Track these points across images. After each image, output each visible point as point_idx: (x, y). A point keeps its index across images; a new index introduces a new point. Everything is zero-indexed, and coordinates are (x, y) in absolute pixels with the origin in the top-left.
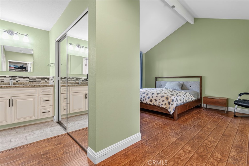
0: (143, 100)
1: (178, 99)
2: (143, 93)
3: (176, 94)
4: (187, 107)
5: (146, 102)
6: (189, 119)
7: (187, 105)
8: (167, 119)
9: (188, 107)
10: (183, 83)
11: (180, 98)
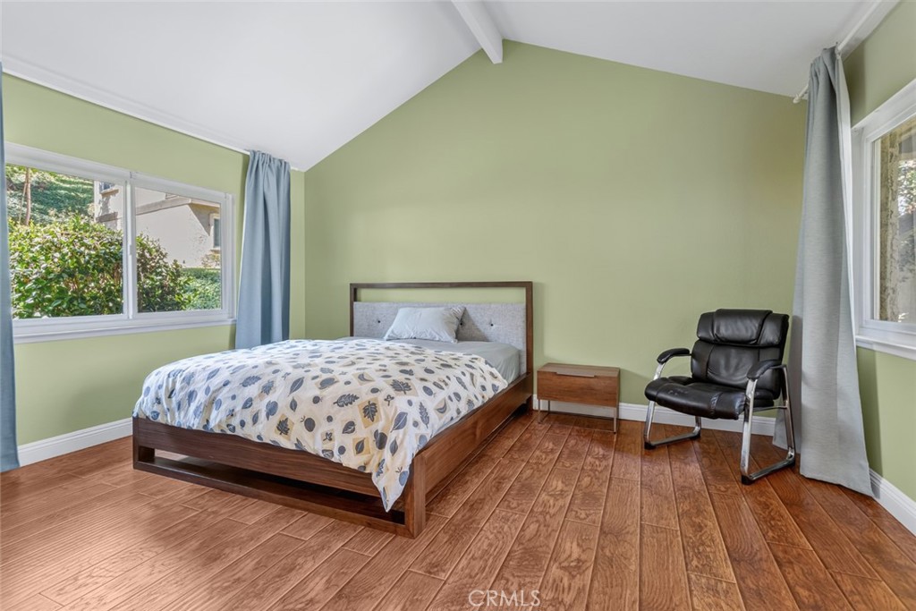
0: (243, 424)
1: (431, 404)
2: (248, 382)
3: (422, 380)
4: (474, 434)
5: (259, 437)
6: (482, 501)
7: (475, 425)
8: (369, 525)
9: (478, 432)
10: (465, 312)
11: (441, 395)
